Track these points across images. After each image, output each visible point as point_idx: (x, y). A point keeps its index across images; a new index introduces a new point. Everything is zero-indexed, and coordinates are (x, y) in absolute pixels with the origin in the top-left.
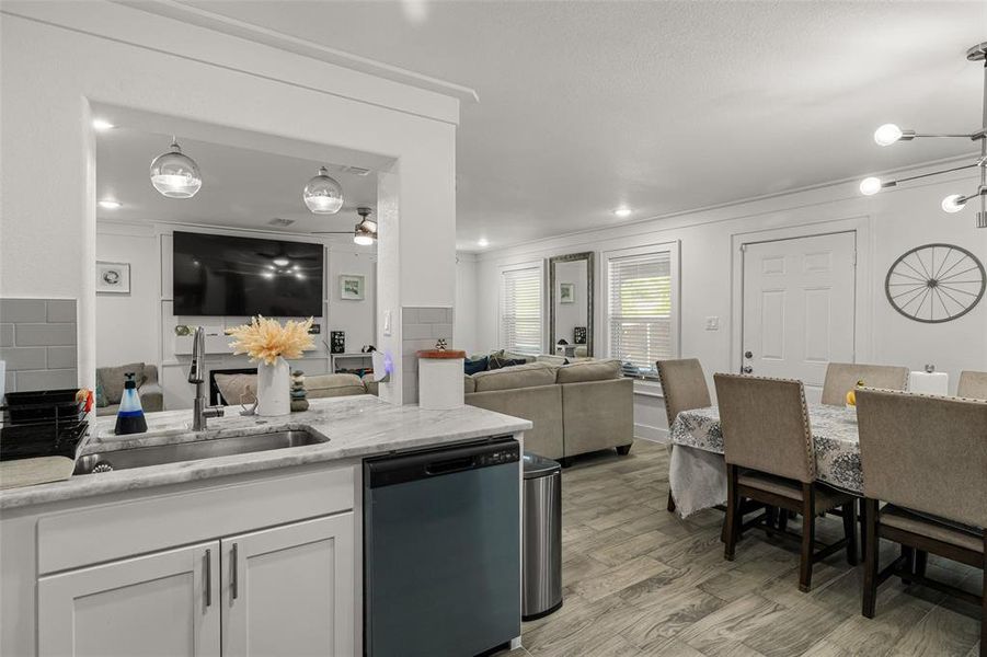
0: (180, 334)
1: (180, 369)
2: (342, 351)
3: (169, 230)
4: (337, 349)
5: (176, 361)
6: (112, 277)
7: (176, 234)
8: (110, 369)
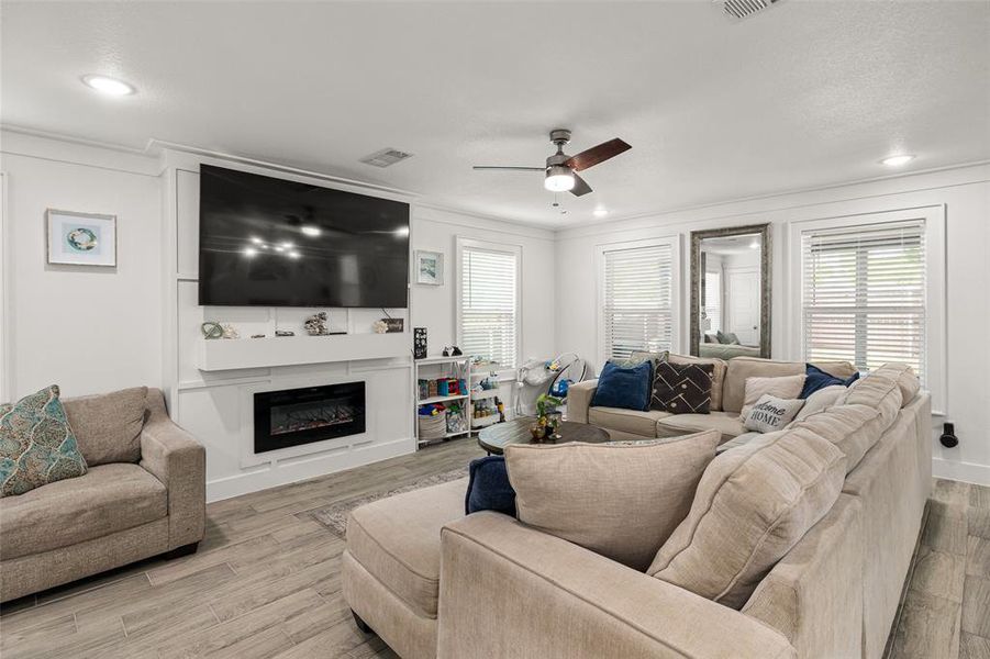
0: (209, 336)
1: (206, 395)
2: (424, 355)
3: (194, 163)
4: (419, 353)
5: (200, 381)
6: (83, 239)
7: (206, 171)
8: (87, 402)
